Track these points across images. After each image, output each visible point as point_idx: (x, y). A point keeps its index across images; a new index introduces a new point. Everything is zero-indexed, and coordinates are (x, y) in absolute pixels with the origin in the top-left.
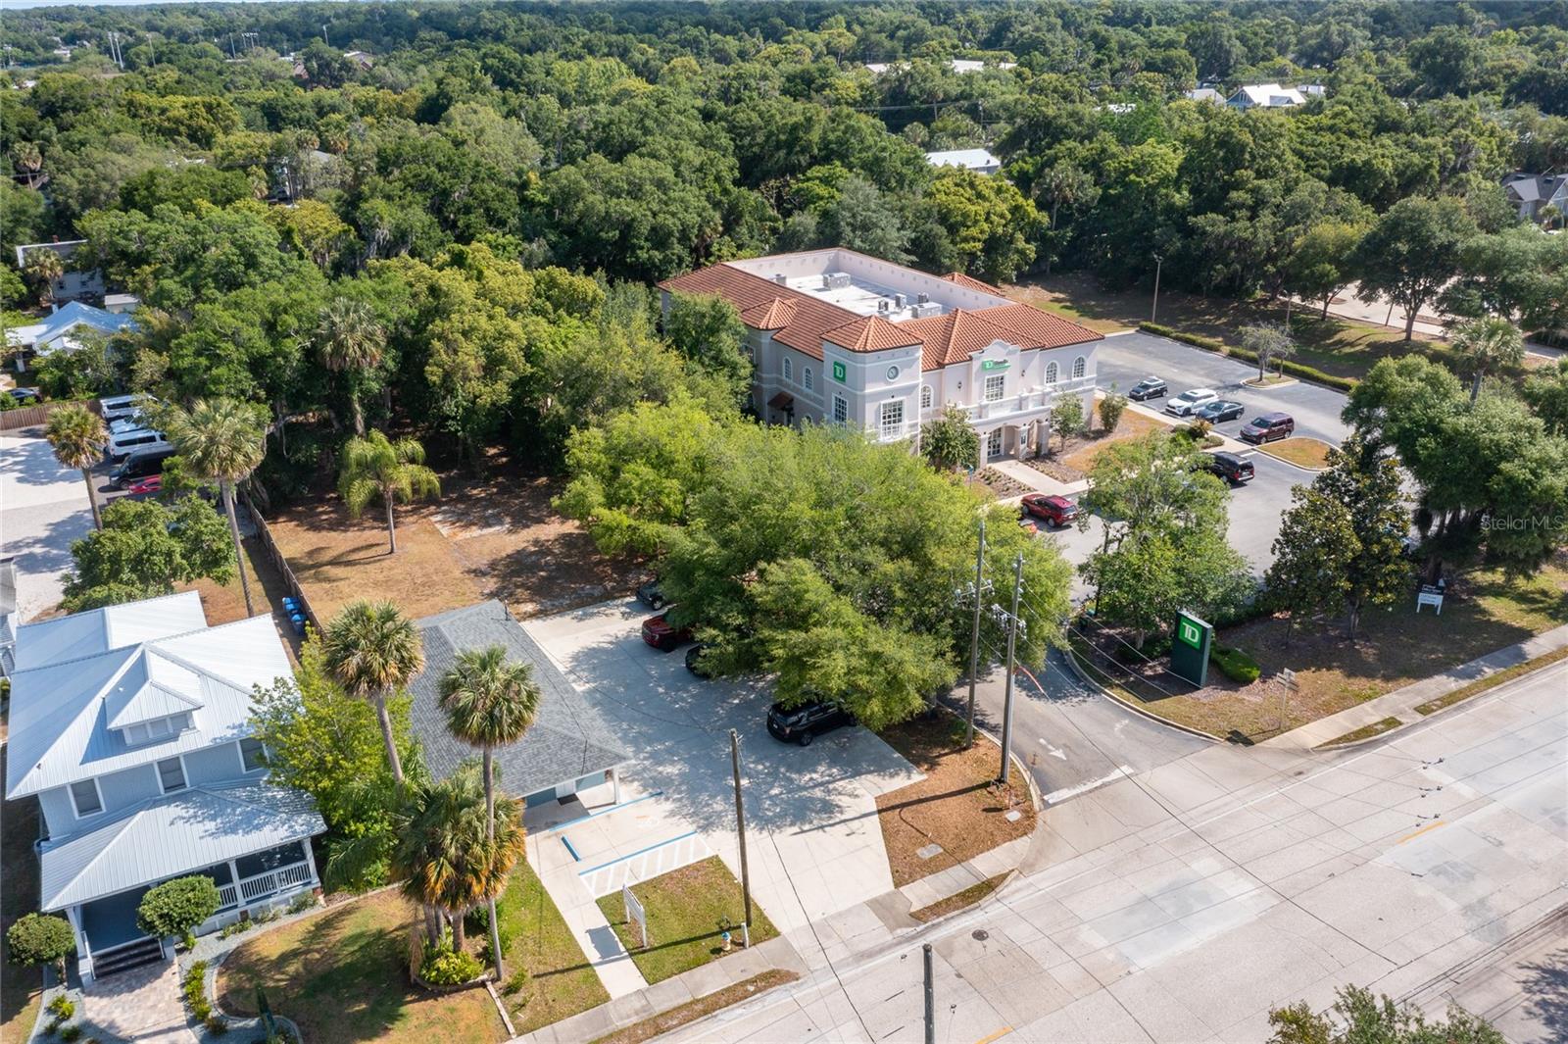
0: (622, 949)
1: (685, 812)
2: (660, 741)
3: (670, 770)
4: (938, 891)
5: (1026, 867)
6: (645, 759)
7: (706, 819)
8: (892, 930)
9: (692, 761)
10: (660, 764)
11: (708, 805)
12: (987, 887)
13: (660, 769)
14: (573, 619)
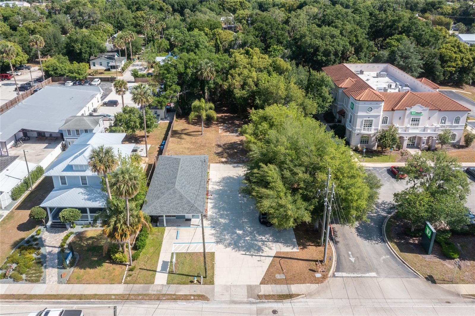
0: (168, 270)
1: (216, 235)
2: (227, 211)
3: (223, 221)
4: (272, 291)
5: (309, 295)
6: (218, 215)
7: (220, 240)
8: (248, 297)
9: (231, 220)
10: (221, 218)
11: (225, 235)
12: (290, 296)
13: (220, 219)
14: (233, 166)
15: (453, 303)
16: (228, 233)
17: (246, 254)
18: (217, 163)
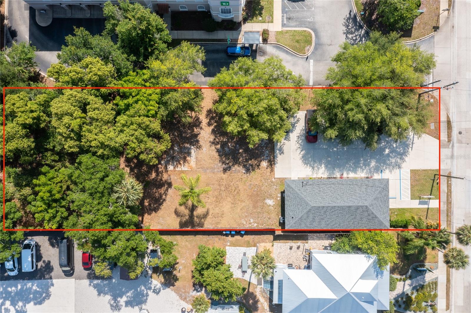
1: (392, 169)
5: (447, 110)
8: (449, 148)
12: (449, 122)
14: (280, 155)
15: (453, 24)
16: (389, 160)
17: (412, 147)
18: (272, 170)
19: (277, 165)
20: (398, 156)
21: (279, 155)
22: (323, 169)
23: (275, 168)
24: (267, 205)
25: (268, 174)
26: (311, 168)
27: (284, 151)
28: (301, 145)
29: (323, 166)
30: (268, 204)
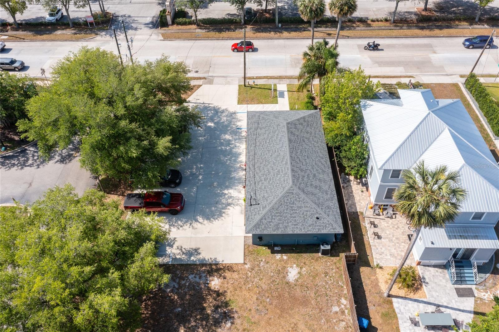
0: (278, 93)
1: (235, 120)
7: (232, 116)
13: (231, 138)
14: (200, 254)
16: (223, 122)
17: (209, 104)
18: (230, 268)
19: (220, 260)
20: (219, 115)
21: (201, 257)
22: (231, 191)
23: (224, 263)
24: (299, 278)
25: (235, 276)
26: (228, 207)
27: (194, 247)
28: (186, 222)
29: (226, 192)
30: (296, 277)
